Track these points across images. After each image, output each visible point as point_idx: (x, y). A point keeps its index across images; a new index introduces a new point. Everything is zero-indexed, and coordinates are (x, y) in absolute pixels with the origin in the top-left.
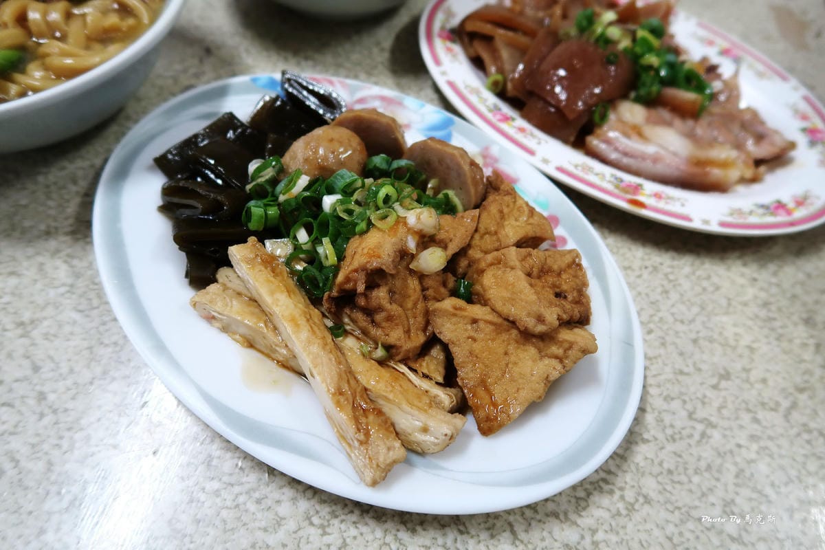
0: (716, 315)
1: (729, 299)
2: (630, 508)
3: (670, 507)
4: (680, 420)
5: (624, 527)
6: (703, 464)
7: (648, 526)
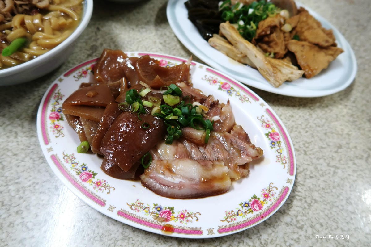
0: (332, 122)
1: (337, 115)
2: (309, 205)
3: (325, 203)
4: (324, 167)
5: (308, 213)
6: (336, 184)
7: (318, 212)
